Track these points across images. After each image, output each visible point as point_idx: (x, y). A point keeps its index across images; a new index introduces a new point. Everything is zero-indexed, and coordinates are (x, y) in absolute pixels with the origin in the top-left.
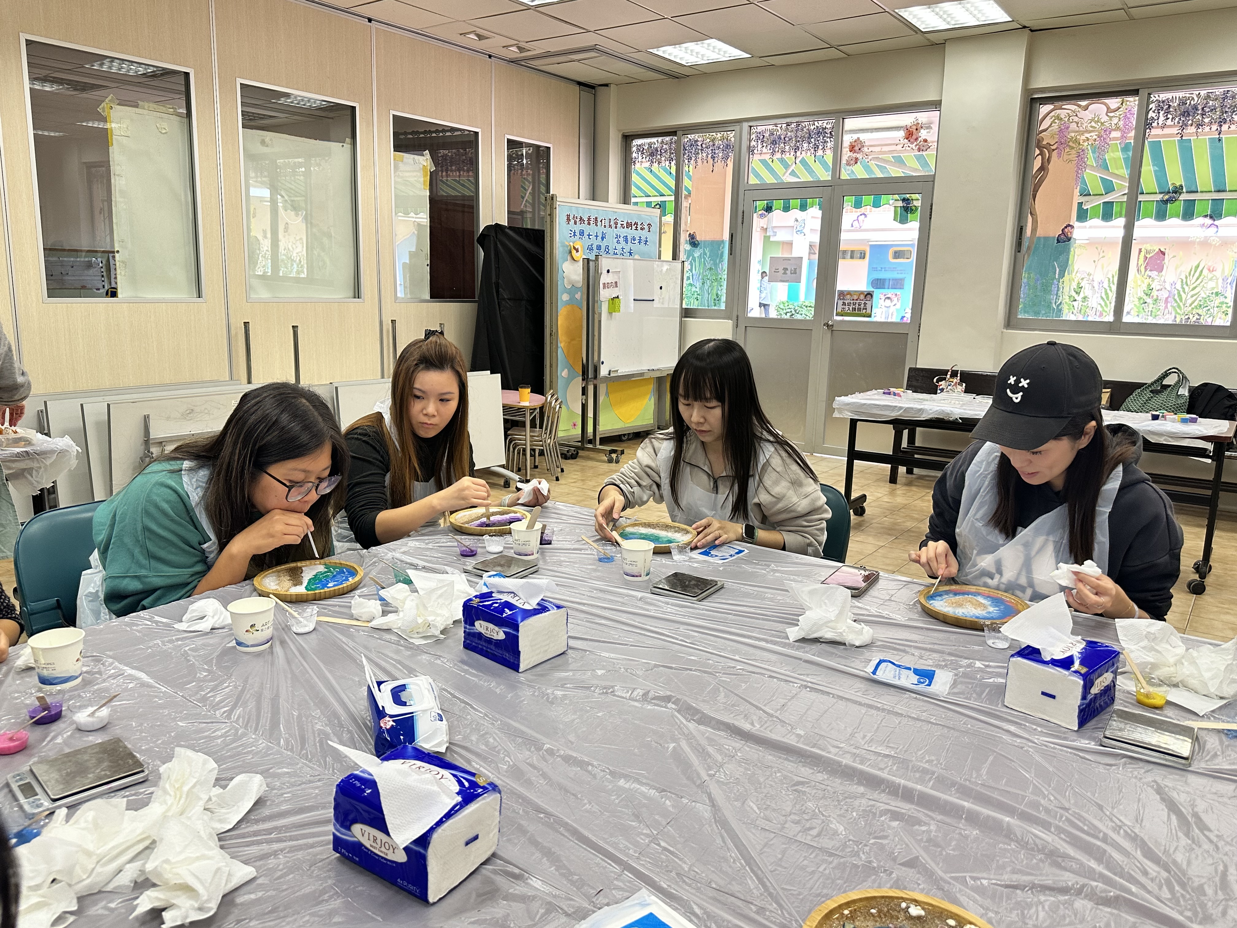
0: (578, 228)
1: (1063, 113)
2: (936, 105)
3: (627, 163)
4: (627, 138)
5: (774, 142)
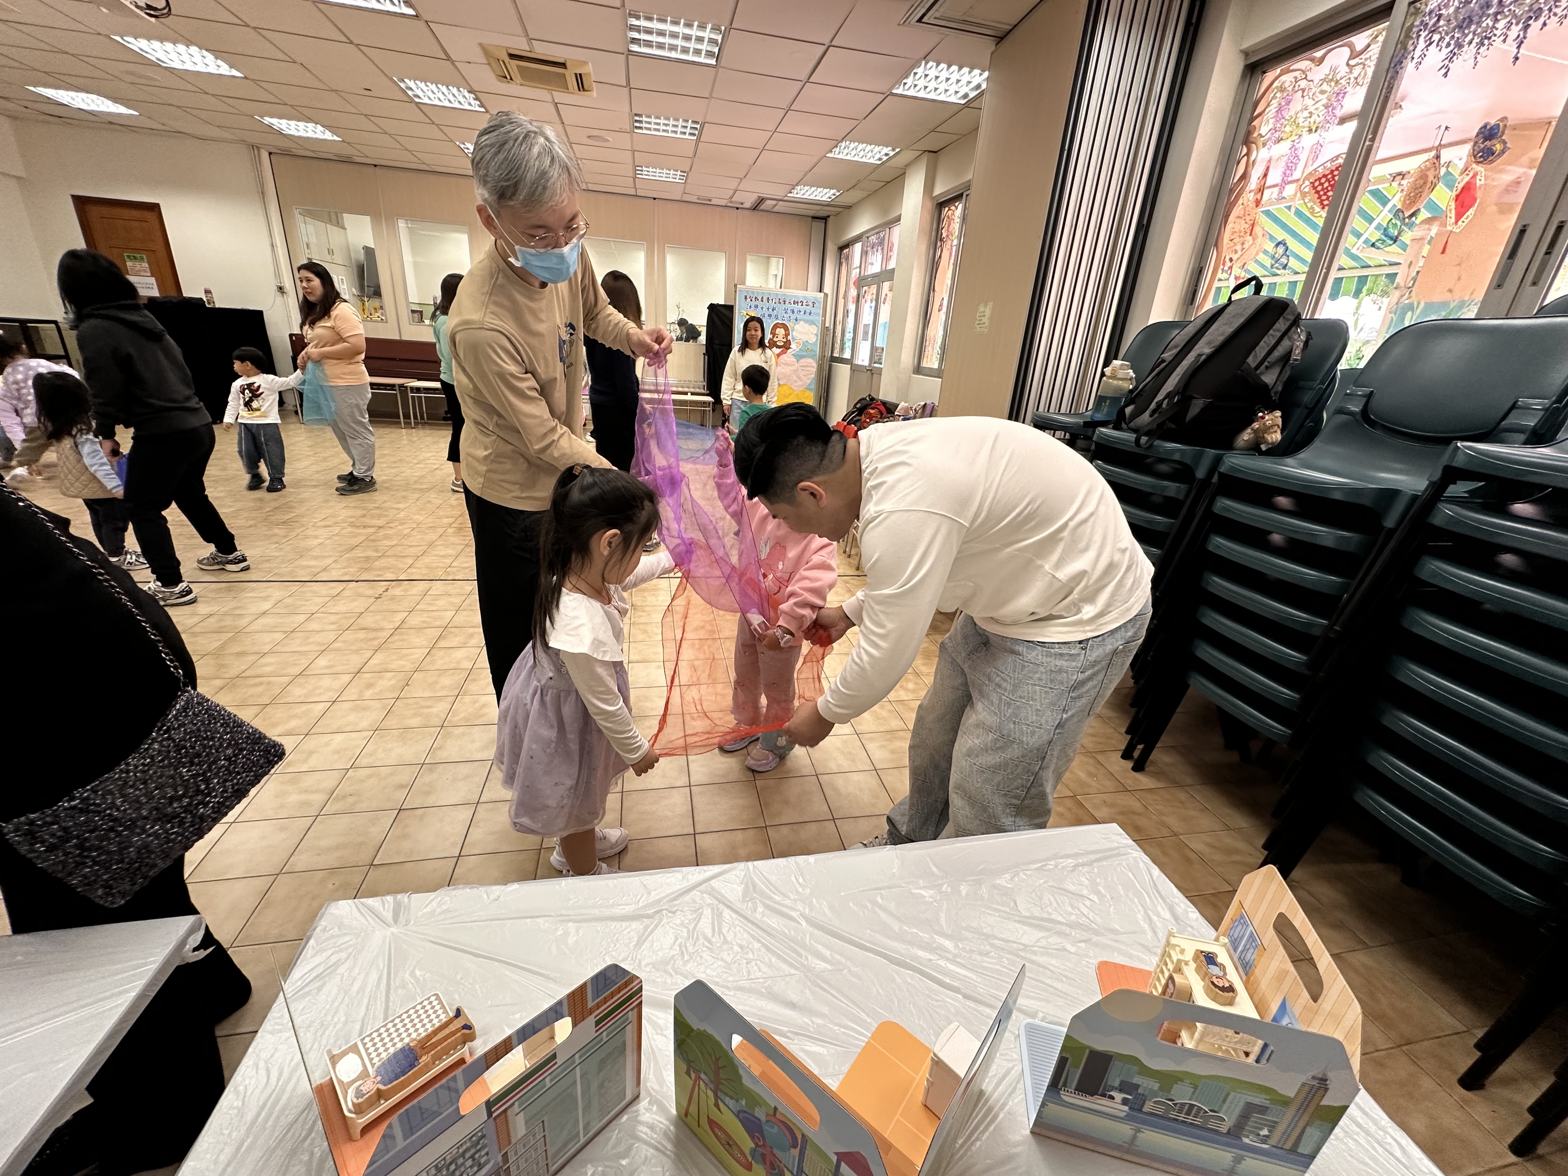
0: (753, 304)
1: (950, 212)
3: (840, 265)
5: (873, 248)
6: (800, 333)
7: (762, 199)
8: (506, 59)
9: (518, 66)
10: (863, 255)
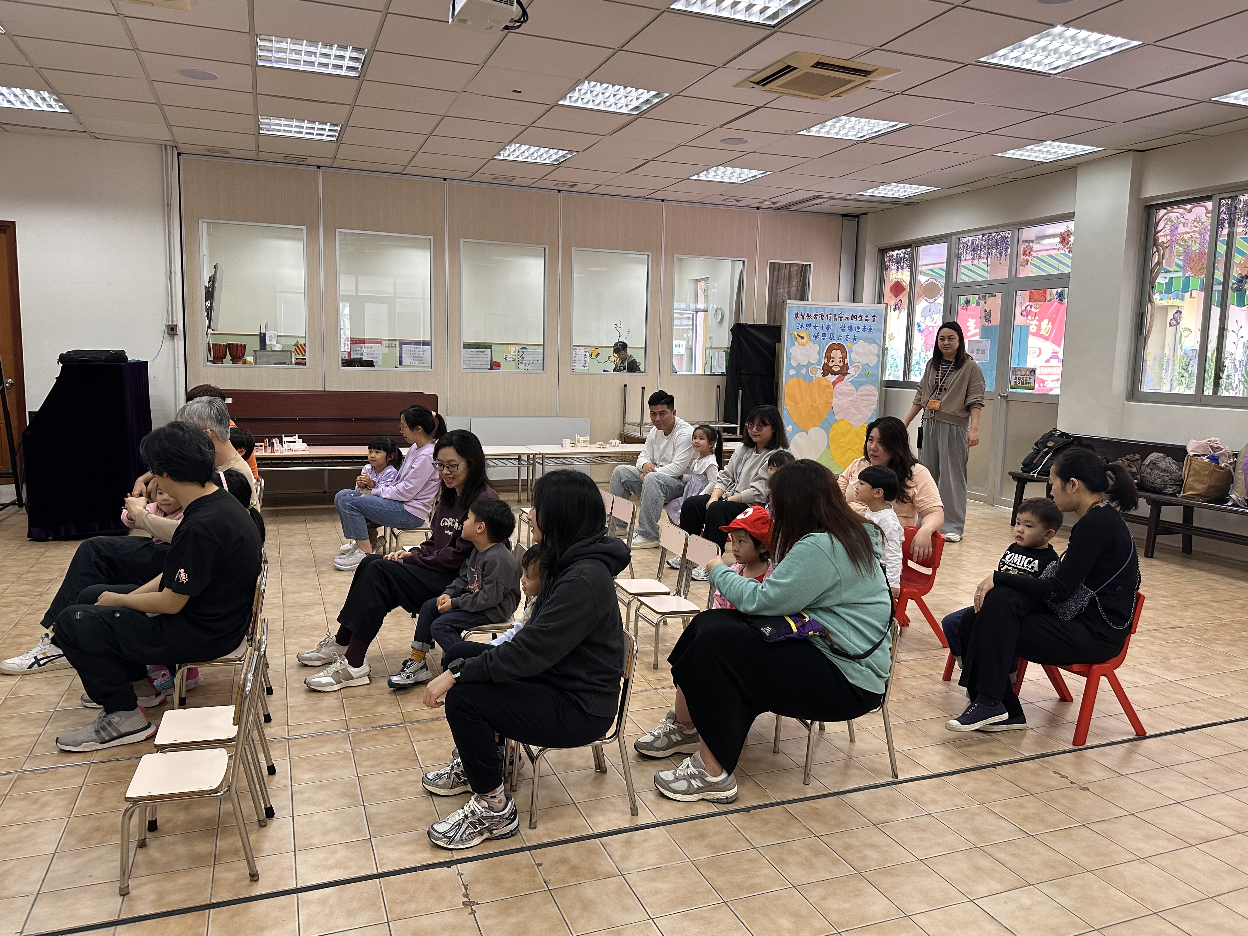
0: (805, 322)
1: (1173, 216)
2: (1070, 216)
3: (882, 270)
4: (883, 251)
5: (974, 250)
6: (857, 353)
7: (816, 198)
8: (805, 67)
9: (807, 73)
10: (953, 258)
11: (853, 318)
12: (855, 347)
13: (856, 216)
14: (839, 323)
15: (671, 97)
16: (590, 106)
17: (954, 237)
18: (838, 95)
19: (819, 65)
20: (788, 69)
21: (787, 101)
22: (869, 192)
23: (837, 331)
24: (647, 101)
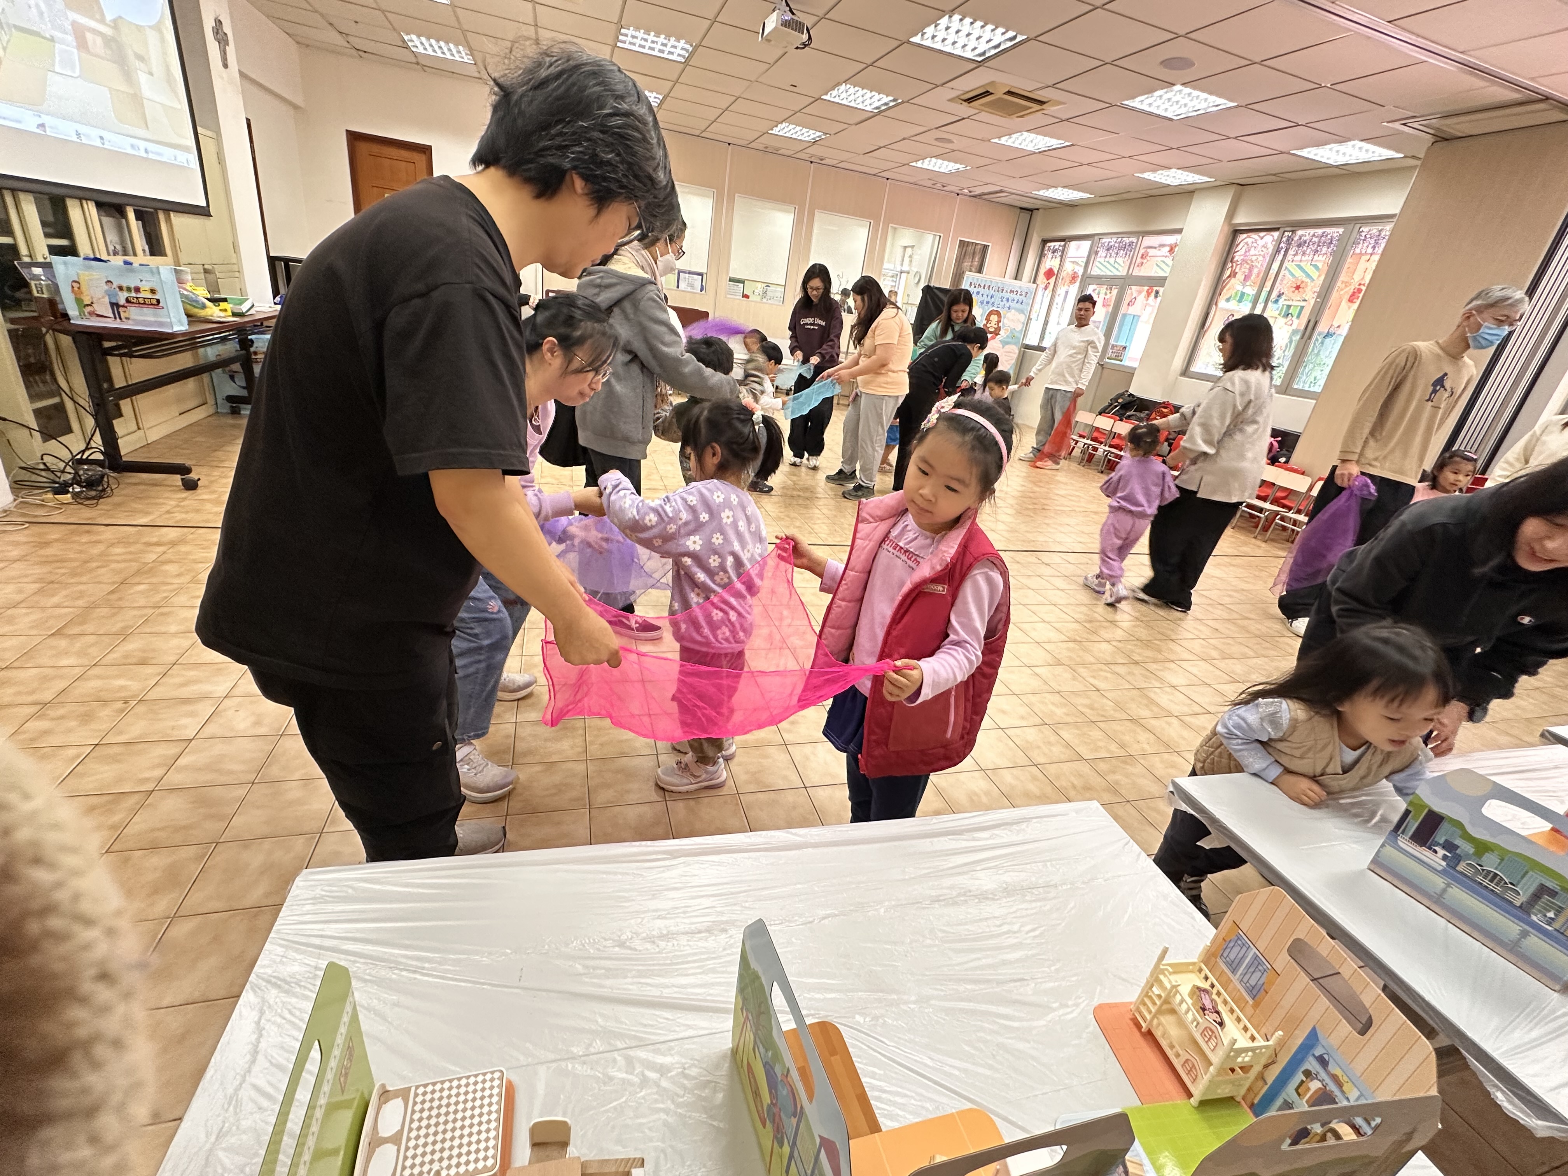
1: (1249, 240)
2: (1180, 231)
3: (1041, 256)
4: (1045, 242)
5: (1108, 250)
7: (1001, 191)
8: (999, 93)
9: (1000, 99)
10: (1093, 253)
11: (1011, 292)
12: (1009, 315)
13: (1031, 210)
14: (1001, 294)
15: (903, 102)
16: (845, 102)
17: (1096, 238)
18: (1022, 116)
19: (1009, 93)
20: (987, 93)
21: (984, 116)
22: (1042, 193)
23: (997, 300)
24: (886, 104)
